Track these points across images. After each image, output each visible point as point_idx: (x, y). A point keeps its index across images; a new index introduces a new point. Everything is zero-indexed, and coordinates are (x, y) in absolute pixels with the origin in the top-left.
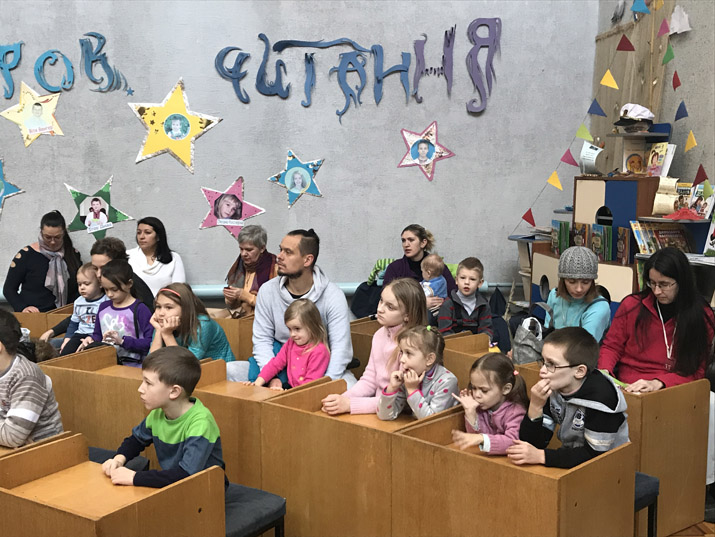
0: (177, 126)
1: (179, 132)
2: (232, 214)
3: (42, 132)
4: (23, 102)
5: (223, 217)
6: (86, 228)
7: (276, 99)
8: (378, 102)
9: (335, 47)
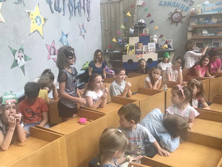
0: (38, 20)
1: (39, 23)
2: (53, 53)
5: (52, 55)
6: (18, 65)
7: (58, 12)
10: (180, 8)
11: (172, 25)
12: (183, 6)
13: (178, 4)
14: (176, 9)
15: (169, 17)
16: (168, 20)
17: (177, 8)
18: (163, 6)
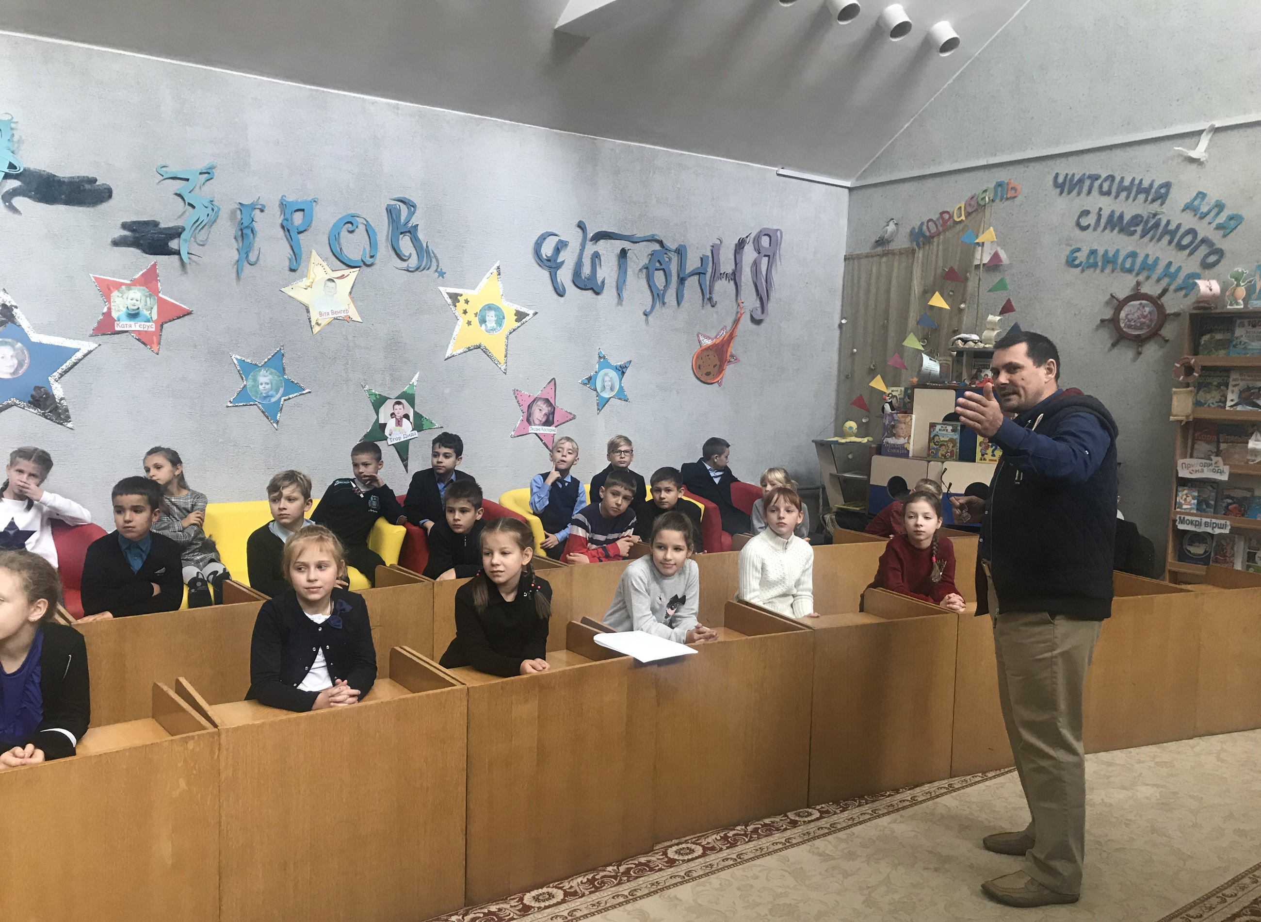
0: (491, 316)
1: (494, 325)
2: (544, 420)
3: (335, 316)
4: (312, 276)
5: (535, 425)
6: (386, 438)
7: (590, 293)
8: (679, 304)
9: (645, 243)
10: (1158, 280)
11: (1116, 350)
12: (1173, 269)
13: (1150, 261)
14: (1138, 284)
15: (1108, 314)
16: (1098, 328)
17: (1141, 278)
18: (1083, 271)
